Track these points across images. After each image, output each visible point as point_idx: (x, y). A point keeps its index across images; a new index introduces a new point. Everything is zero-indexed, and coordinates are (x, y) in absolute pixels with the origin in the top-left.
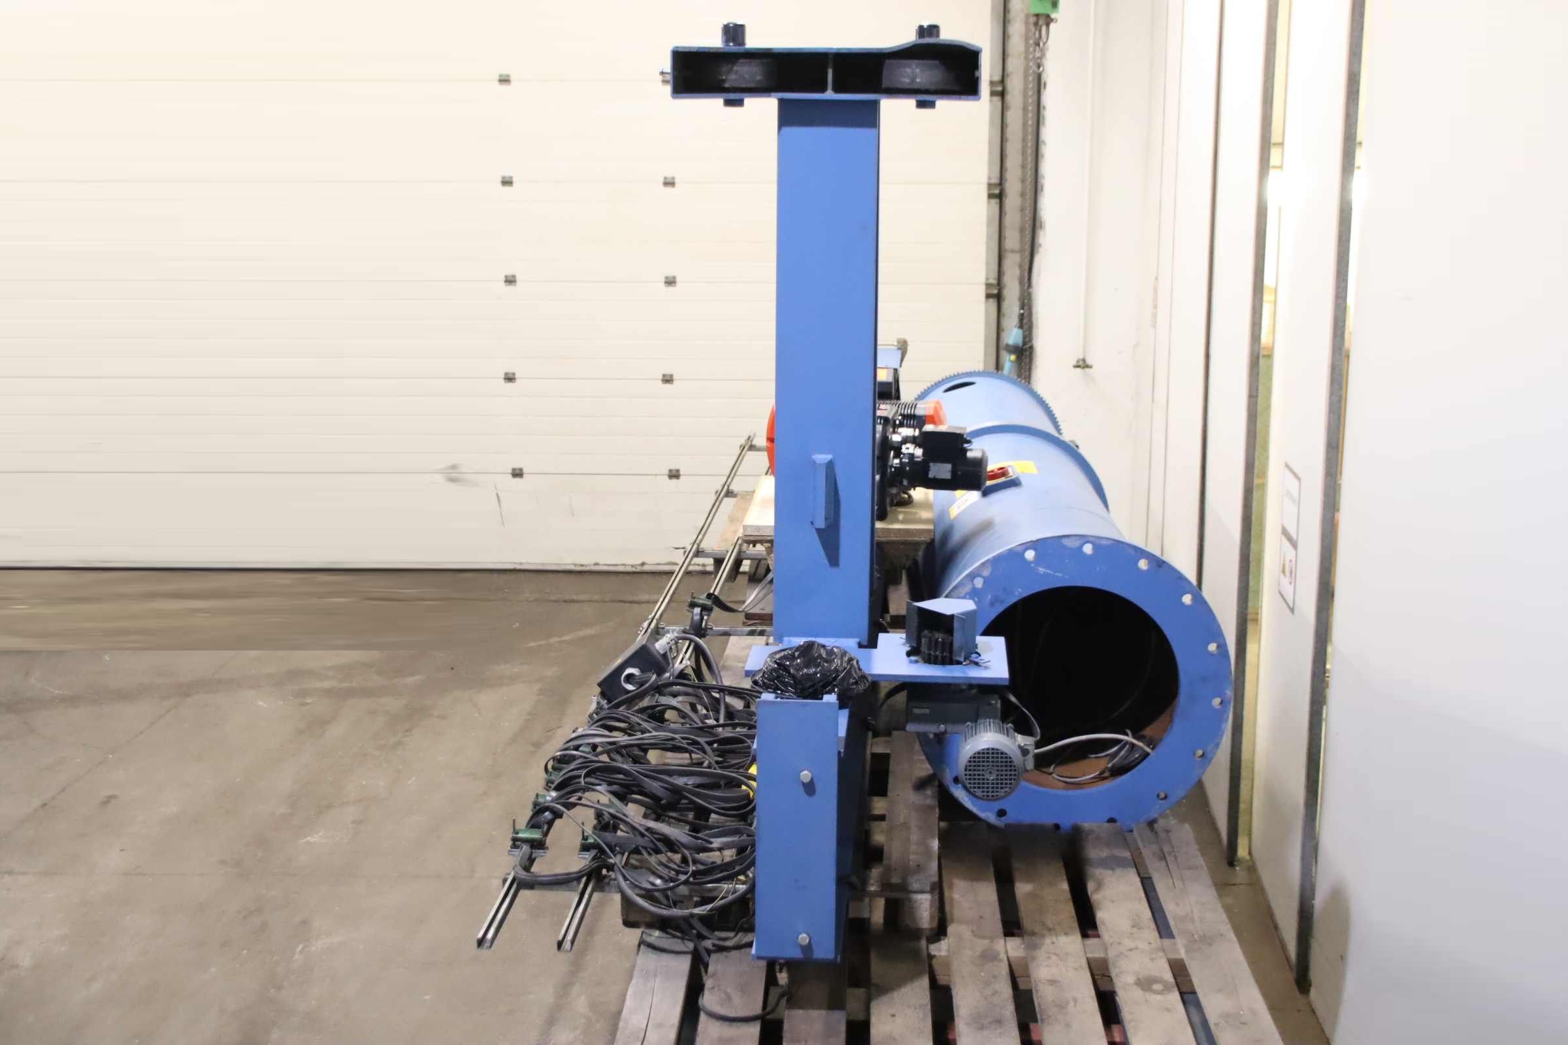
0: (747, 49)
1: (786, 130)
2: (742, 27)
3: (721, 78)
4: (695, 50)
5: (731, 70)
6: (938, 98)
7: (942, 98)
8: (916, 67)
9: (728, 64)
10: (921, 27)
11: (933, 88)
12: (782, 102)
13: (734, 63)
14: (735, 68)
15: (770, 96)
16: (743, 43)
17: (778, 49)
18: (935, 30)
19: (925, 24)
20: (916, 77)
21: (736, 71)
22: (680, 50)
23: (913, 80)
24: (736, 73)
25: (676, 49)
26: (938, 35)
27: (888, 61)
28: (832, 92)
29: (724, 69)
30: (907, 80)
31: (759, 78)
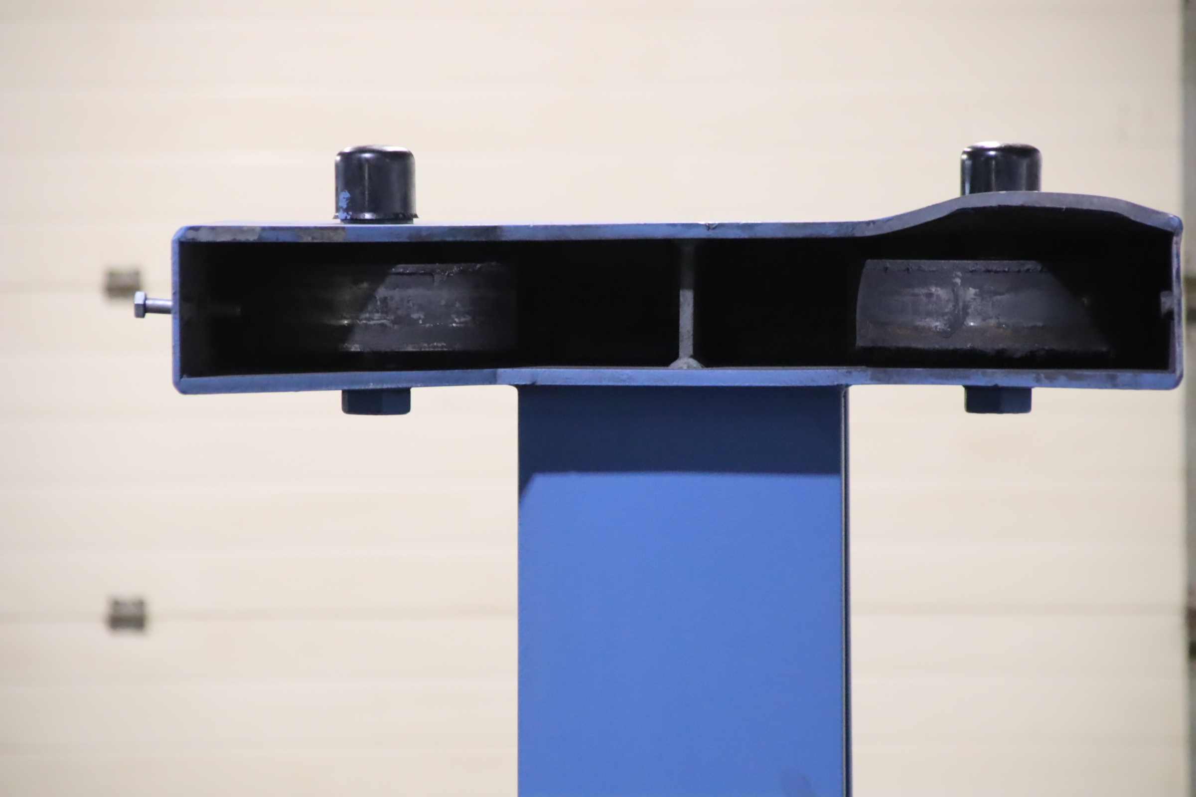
0: (419, 229)
1: (541, 482)
2: (402, 159)
3: (334, 322)
4: (252, 238)
5: (369, 297)
6: (1039, 383)
7: (1052, 382)
8: (966, 283)
9: (356, 282)
10: (977, 155)
11: (1020, 347)
12: (526, 393)
13: (379, 278)
14: (382, 292)
15: (493, 380)
16: (407, 215)
17: (517, 228)
18: (1024, 164)
19: (991, 143)
20: (966, 314)
21: (384, 300)
22: (204, 237)
23: (956, 323)
24: (385, 308)
25: (191, 235)
26: (1033, 182)
27: (871, 265)
28: (694, 363)
29: (347, 294)
30: (937, 324)
31: (456, 322)
